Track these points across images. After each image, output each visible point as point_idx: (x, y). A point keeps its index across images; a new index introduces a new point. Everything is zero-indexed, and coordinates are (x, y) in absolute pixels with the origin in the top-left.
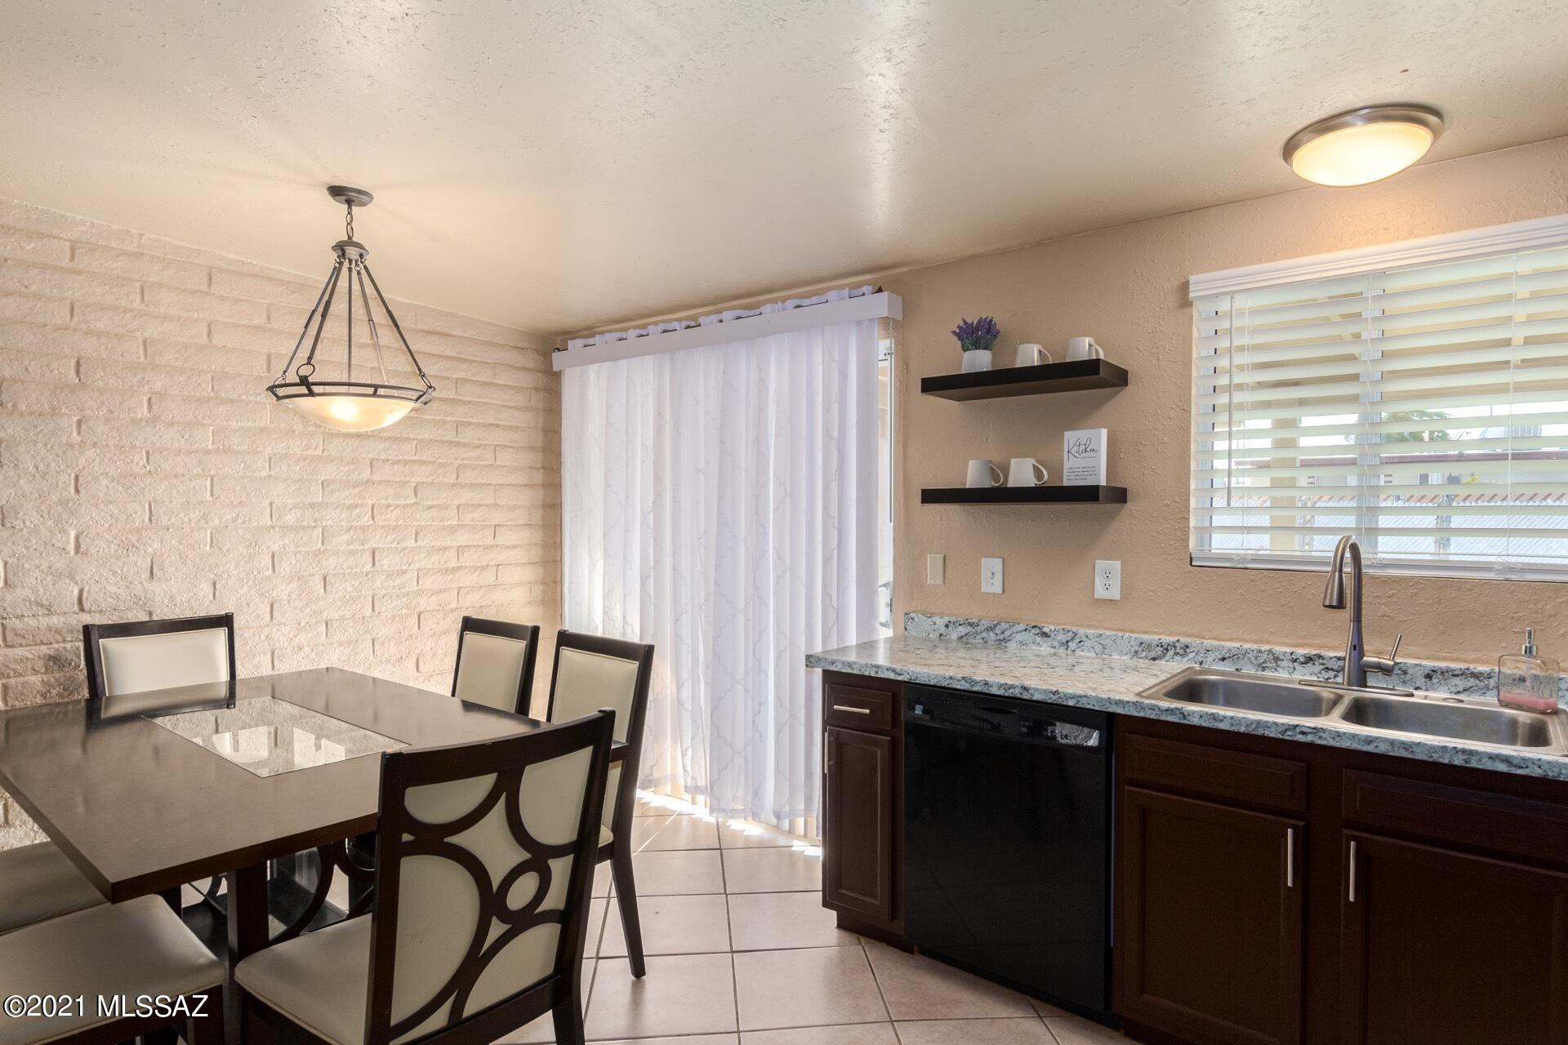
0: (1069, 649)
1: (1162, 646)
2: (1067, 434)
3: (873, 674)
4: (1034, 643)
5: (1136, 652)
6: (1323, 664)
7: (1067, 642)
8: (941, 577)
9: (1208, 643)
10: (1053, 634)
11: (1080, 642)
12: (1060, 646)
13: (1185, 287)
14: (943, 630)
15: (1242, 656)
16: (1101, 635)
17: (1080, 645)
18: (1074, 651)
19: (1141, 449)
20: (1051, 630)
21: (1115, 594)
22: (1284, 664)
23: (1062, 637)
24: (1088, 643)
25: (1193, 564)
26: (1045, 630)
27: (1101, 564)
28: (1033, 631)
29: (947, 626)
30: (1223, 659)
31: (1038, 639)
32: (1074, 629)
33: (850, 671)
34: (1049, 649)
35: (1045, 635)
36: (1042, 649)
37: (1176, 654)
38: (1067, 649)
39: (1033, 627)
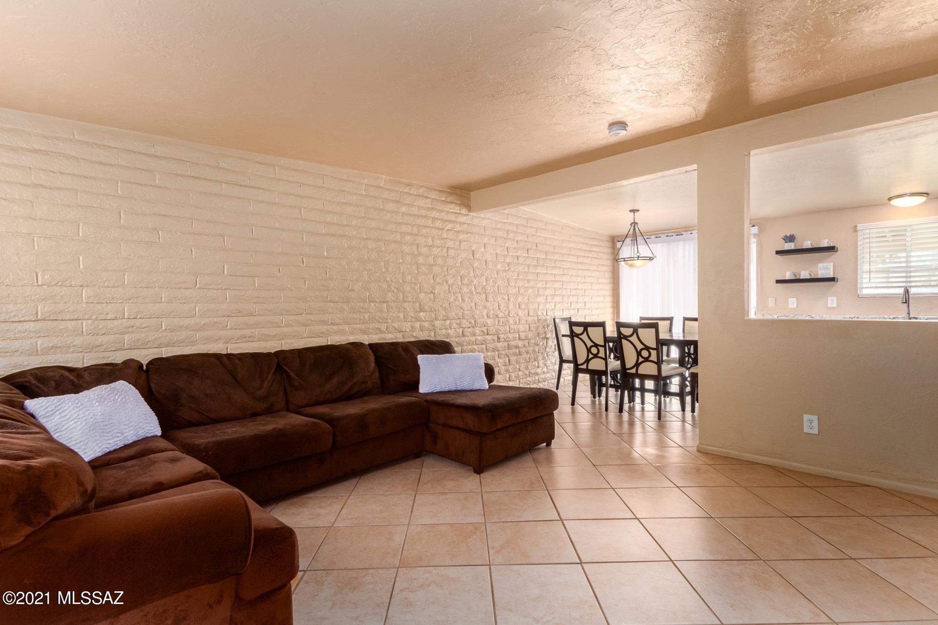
2: (820, 265)
8: (775, 304)
13: (856, 227)
21: (835, 305)
25: (859, 297)
26: (812, 316)
27: (829, 298)
32: (822, 315)
39: (808, 316)
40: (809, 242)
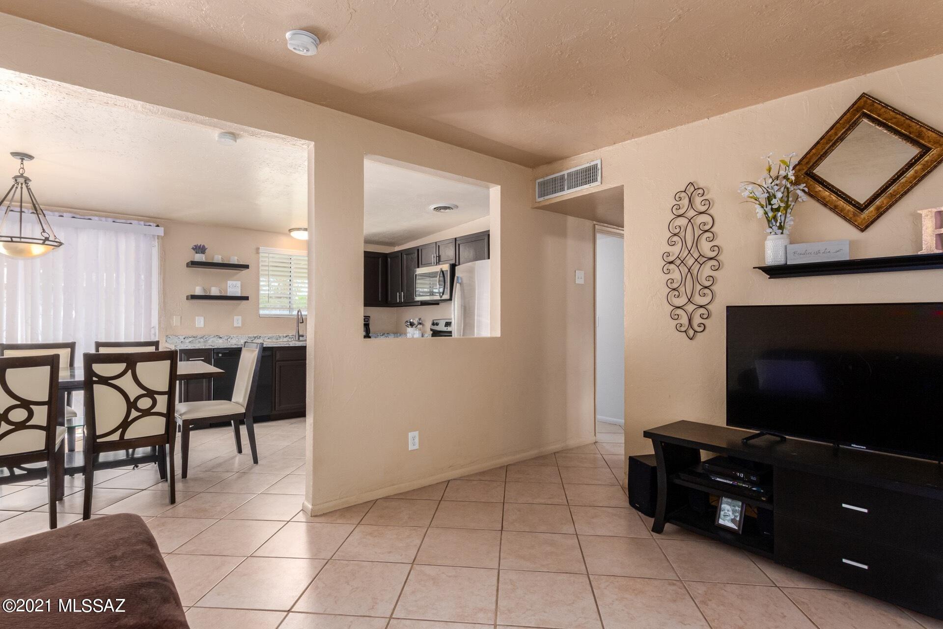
0: (228, 341)
1: (254, 337)
2: (229, 282)
3: (203, 348)
5: (247, 339)
6: (289, 337)
7: (228, 339)
8: (180, 323)
9: (265, 335)
10: (223, 337)
11: (232, 339)
12: (226, 340)
13: (258, 249)
14: (183, 340)
15: (273, 337)
16: (238, 336)
18: (230, 341)
19: (246, 287)
21: (240, 325)
22: (282, 338)
23: (226, 338)
24: (234, 339)
25: (259, 316)
26: (220, 336)
27: (235, 317)
29: (184, 338)
30: (269, 339)
31: (218, 339)
33: (194, 348)
34: (222, 341)
35: (221, 338)
36: (220, 342)
37: (258, 339)
39: (217, 336)
40: (220, 257)
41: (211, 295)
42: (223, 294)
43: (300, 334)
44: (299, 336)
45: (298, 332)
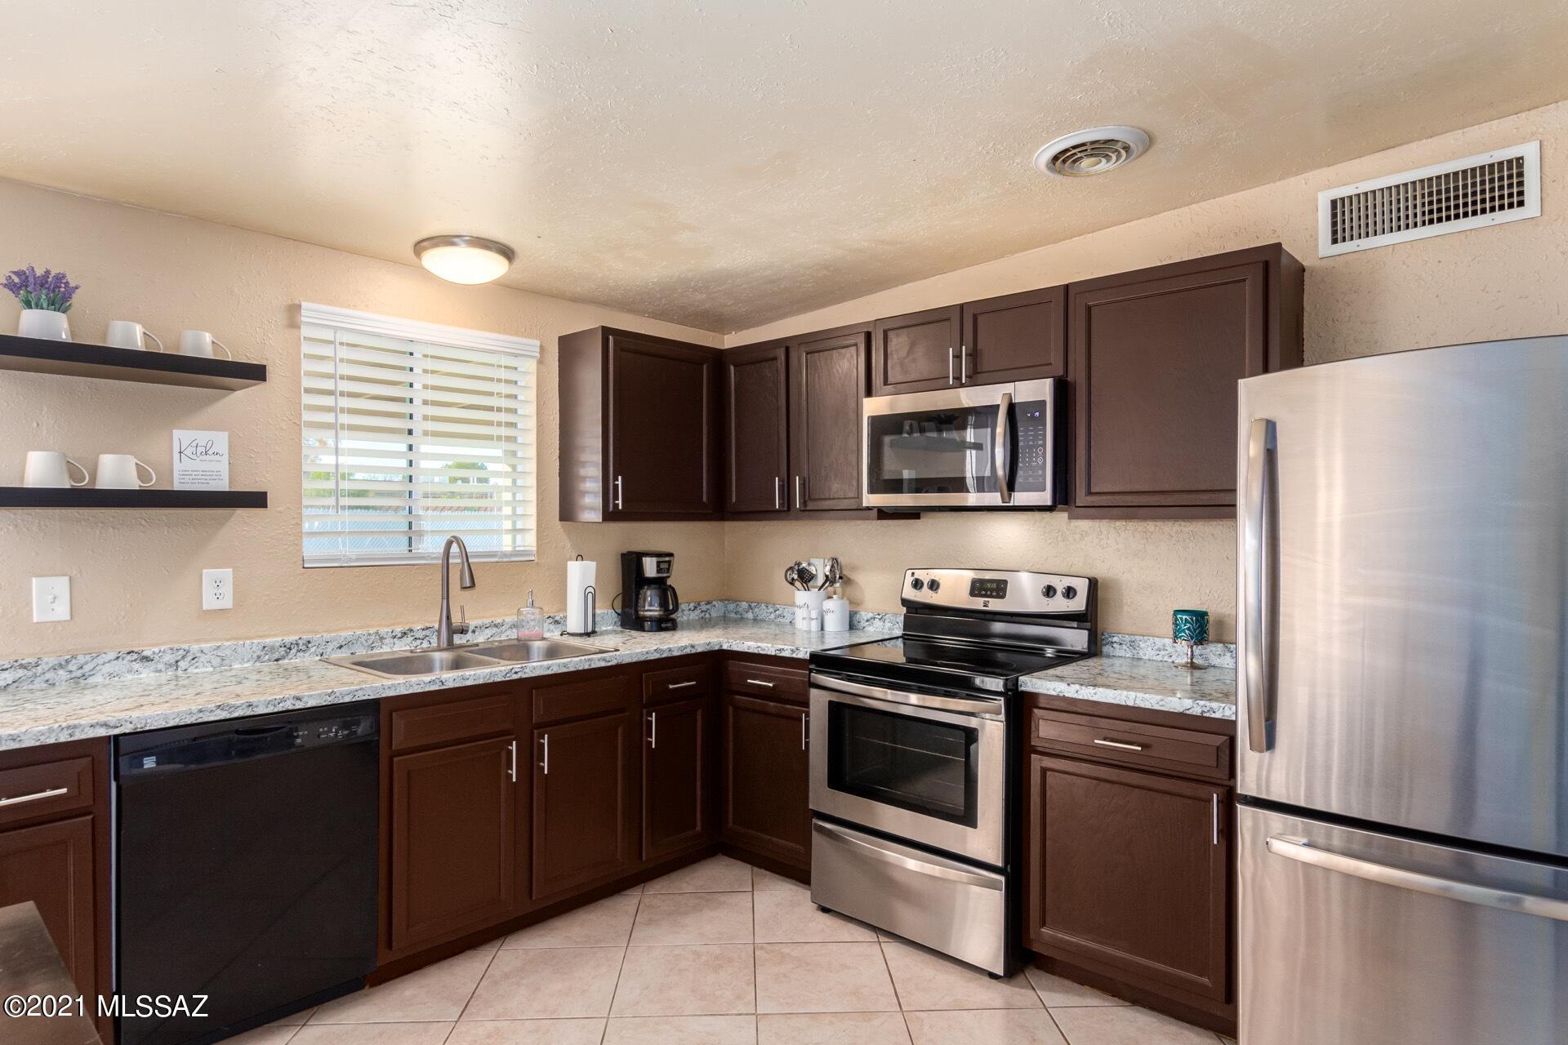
0: (179, 669)
1: (285, 646)
2: (177, 434)
4: (129, 671)
5: (259, 657)
6: (413, 636)
7: (177, 662)
9: (327, 636)
10: (157, 657)
11: (193, 659)
12: (167, 669)
15: (355, 642)
16: (218, 647)
17: (193, 662)
18: (186, 670)
19: (253, 456)
20: (154, 653)
21: (227, 602)
22: (388, 641)
23: (169, 658)
24: (203, 658)
25: (305, 566)
26: (145, 653)
27: (208, 574)
28: (129, 657)
30: (341, 647)
31: (136, 666)
32: (185, 646)
34: (152, 675)
35: (147, 659)
36: (142, 676)
37: (299, 651)
38: (177, 669)
39: (129, 653)
40: (137, 327)
41: (98, 487)
42: (153, 484)
43: (456, 619)
44: (453, 631)
45: (448, 618)
